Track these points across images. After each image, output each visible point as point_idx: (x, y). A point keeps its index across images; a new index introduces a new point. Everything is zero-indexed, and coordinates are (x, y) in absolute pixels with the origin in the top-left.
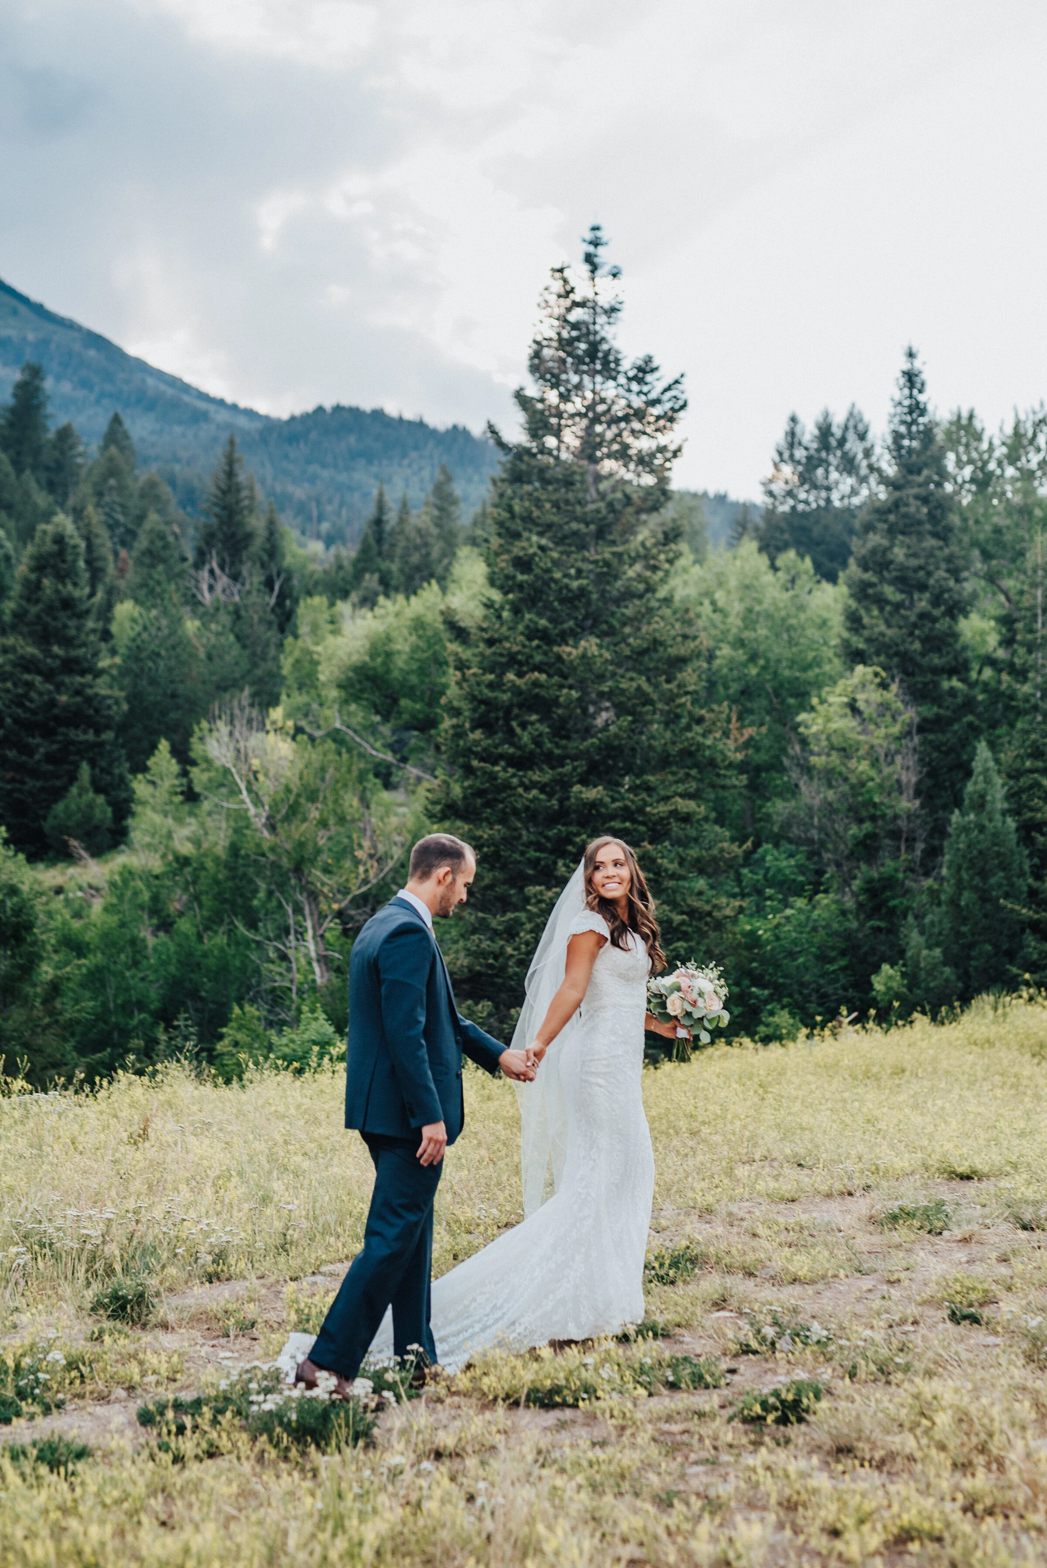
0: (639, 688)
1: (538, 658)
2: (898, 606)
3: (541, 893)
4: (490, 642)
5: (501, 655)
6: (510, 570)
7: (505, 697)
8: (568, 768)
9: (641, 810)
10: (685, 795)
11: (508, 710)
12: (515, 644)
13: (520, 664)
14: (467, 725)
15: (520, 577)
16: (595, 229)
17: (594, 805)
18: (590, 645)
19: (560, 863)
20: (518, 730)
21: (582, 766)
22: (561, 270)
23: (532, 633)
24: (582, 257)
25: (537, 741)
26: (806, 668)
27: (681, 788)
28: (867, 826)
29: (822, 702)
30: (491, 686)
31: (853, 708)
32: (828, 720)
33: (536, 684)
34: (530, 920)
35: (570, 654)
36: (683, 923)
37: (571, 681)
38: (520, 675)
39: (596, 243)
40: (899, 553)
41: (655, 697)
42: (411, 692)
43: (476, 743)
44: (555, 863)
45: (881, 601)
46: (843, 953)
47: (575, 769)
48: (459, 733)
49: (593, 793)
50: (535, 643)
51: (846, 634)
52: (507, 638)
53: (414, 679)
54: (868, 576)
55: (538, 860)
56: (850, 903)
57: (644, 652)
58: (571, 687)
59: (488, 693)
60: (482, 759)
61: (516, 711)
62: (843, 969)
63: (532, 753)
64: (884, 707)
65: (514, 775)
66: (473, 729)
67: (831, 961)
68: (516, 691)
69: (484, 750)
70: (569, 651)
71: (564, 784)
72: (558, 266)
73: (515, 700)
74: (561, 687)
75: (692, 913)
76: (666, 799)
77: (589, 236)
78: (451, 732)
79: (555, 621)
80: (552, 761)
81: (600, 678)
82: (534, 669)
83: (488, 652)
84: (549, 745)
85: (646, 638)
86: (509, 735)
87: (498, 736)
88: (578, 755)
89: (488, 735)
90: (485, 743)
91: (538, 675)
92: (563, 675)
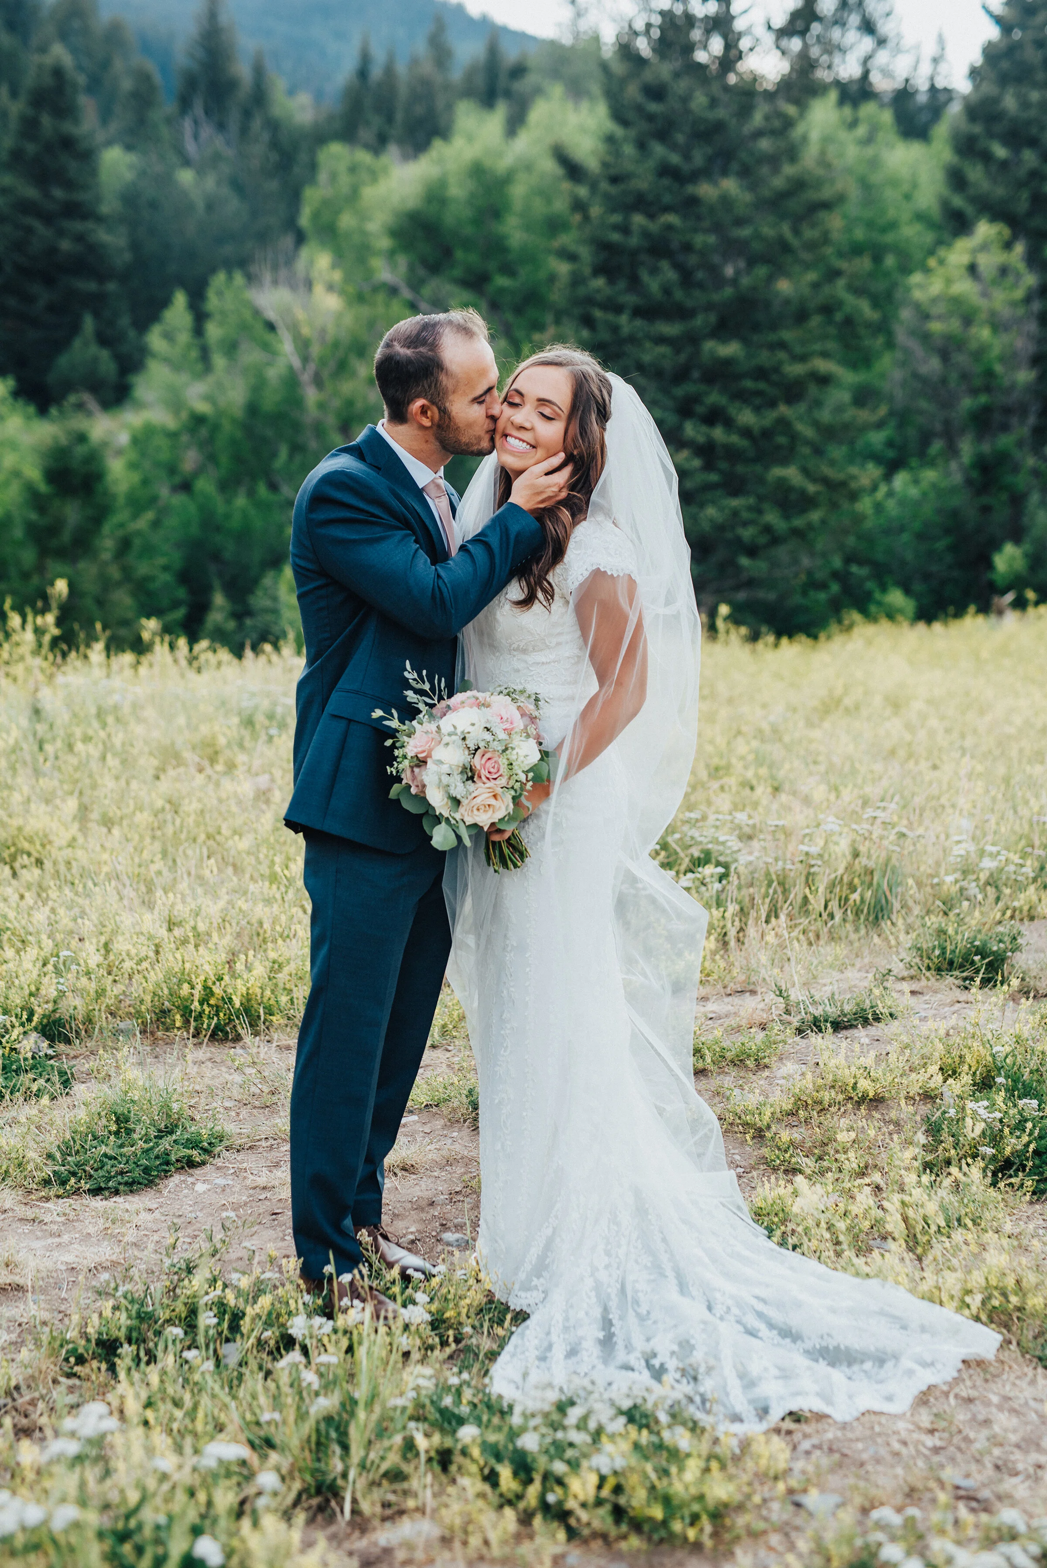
0: (781, 236)
1: (667, 199)
2: (1004, 165)
4: (615, 180)
5: (628, 194)
6: (639, 98)
7: (634, 241)
8: (699, 322)
9: (777, 369)
10: (825, 355)
11: (634, 253)
12: (643, 182)
13: (649, 205)
14: (588, 272)
15: (654, 107)
17: (728, 362)
18: (730, 185)
20: (645, 278)
21: (713, 318)
23: (665, 170)
25: (667, 291)
26: (882, 231)
27: (817, 347)
28: (983, 399)
29: (940, 263)
30: (616, 227)
31: (972, 269)
32: (949, 281)
33: (669, 227)
35: (709, 194)
36: (818, 493)
37: (706, 224)
38: (651, 216)
40: (1010, 103)
41: (796, 244)
43: (600, 291)
45: (986, 157)
46: (947, 531)
47: (706, 322)
49: (730, 349)
50: (666, 182)
51: (946, 192)
52: (634, 175)
53: (468, 231)
54: (978, 129)
56: (957, 478)
58: (705, 231)
59: (615, 237)
60: (604, 309)
61: (644, 257)
62: (948, 548)
63: (660, 302)
64: (1004, 271)
65: (640, 327)
66: (595, 276)
67: (935, 538)
68: (646, 234)
69: (607, 299)
70: (706, 190)
71: (693, 339)
73: (645, 245)
74: (695, 230)
75: (825, 481)
76: (803, 358)
78: (568, 278)
79: (687, 157)
80: (682, 313)
81: (740, 222)
82: (667, 209)
83: (613, 190)
84: (679, 295)
85: (789, 179)
86: (635, 282)
87: (622, 284)
88: (710, 307)
89: (611, 281)
90: (608, 291)
91: (672, 218)
92: (699, 218)
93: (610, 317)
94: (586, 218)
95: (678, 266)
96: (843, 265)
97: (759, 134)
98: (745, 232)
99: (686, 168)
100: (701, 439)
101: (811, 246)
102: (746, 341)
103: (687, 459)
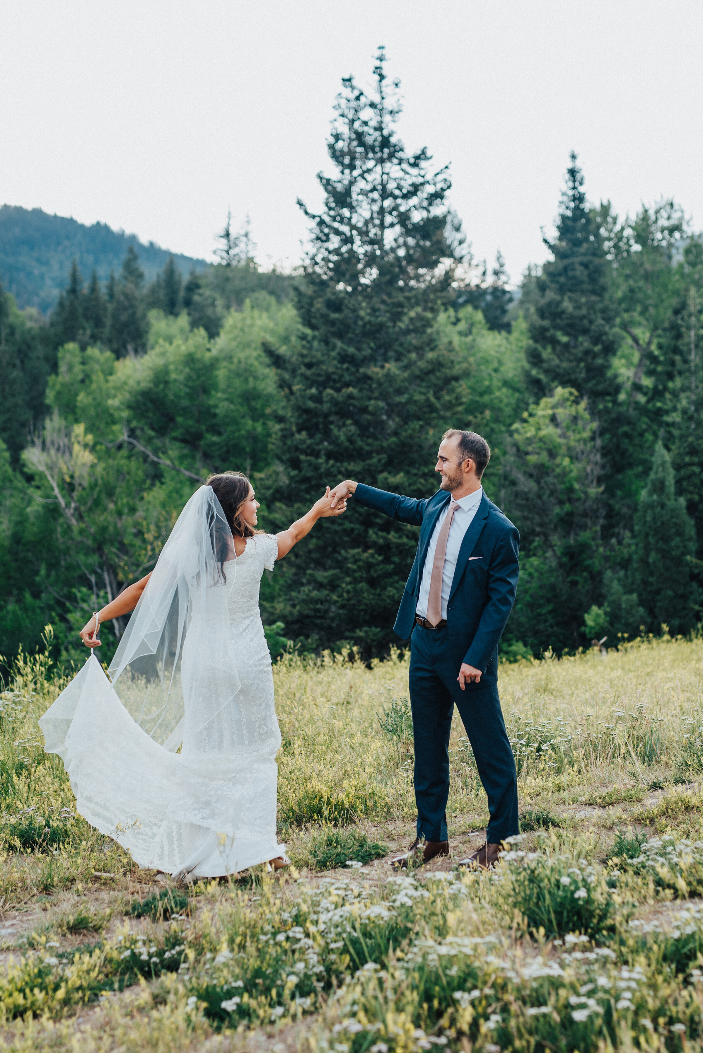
0: (428, 400)
1: (347, 378)
2: (566, 346)
3: (358, 554)
4: (309, 366)
5: (319, 375)
6: (325, 310)
7: (326, 407)
8: (374, 460)
11: (326, 416)
12: (330, 367)
13: (335, 381)
14: (294, 429)
15: (334, 316)
16: (381, 48)
18: (391, 367)
19: (371, 532)
20: (335, 431)
21: (384, 457)
22: (349, 80)
23: (344, 358)
24: (372, 69)
25: (350, 440)
26: (481, 394)
28: (567, 507)
29: (531, 415)
30: (312, 398)
31: (553, 419)
32: (538, 428)
33: (350, 396)
34: (348, 574)
35: (377, 373)
38: (338, 390)
39: (381, 59)
41: (438, 405)
42: (185, 411)
43: (303, 442)
44: (366, 532)
45: (554, 342)
46: (549, 601)
47: (379, 461)
48: (286, 435)
50: (346, 366)
51: (527, 366)
52: (322, 362)
54: (546, 323)
55: (353, 530)
56: (553, 563)
57: (431, 372)
58: (376, 399)
59: (312, 405)
60: (307, 455)
61: (333, 417)
62: (550, 612)
63: (347, 449)
64: (575, 419)
65: (333, 466)
66: (299, 431)
67: (541, 606)
68: (335, 403)
69: (308, 447)
70: (374, 370)
71: (372, 472)
72: (347, 77)
73: (333, 409)
74: (370, 399)
77: (378, 53)
78: (280, 434)
79: (359, 349)
80: (363, 455)
81: (399, 392)
82: (347, 385)
83: (308, 373)
84: (359, 443)
85: (430, 362)
86: (327, 434)
87: (318, 436)
88: (381, 450)
89: (311, 436)
90: (309, 442)
91: (351, 389)
92: (371, 389)
93: (312, 459)
94: (292, 393)
95: (356, 423)
96: (470, 418)
97: (408, 332)
98: (403, 399)
99: (359, 356)
100: (381, 541)
101: (449, 406)
102: (407, 473)
103: (372, 556)
